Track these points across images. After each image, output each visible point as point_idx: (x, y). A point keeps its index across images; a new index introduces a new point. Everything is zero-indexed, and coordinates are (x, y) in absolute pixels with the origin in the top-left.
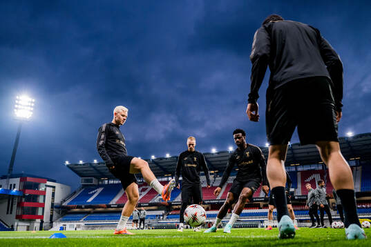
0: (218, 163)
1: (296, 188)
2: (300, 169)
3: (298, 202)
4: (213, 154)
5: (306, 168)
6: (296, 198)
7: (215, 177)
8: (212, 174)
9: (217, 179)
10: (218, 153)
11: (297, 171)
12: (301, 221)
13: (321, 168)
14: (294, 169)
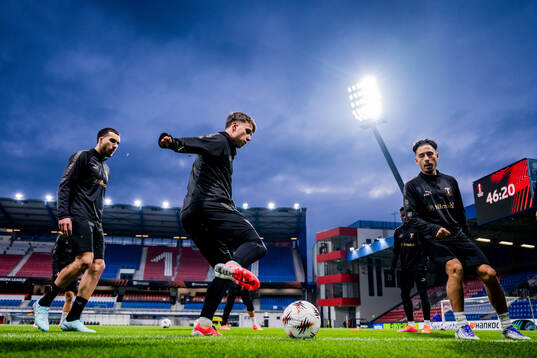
0: (23, 217)
1: (137, 269)
2: (148, 243)
3: (137, 289)
4: (16, 202)
5: (156, 243)
6: (135, 283)
7: (12, 240)
8: (9, 234)
9: (15, 242)
10: (25, 202)
11: (143, 246)
12: (135, 317)
13: (175, 245)
14: (139, 242)
